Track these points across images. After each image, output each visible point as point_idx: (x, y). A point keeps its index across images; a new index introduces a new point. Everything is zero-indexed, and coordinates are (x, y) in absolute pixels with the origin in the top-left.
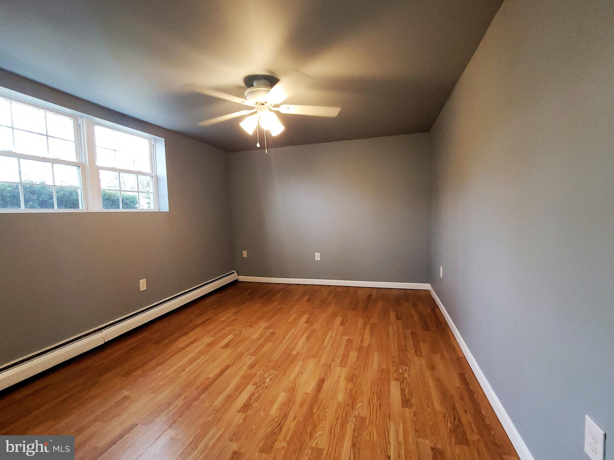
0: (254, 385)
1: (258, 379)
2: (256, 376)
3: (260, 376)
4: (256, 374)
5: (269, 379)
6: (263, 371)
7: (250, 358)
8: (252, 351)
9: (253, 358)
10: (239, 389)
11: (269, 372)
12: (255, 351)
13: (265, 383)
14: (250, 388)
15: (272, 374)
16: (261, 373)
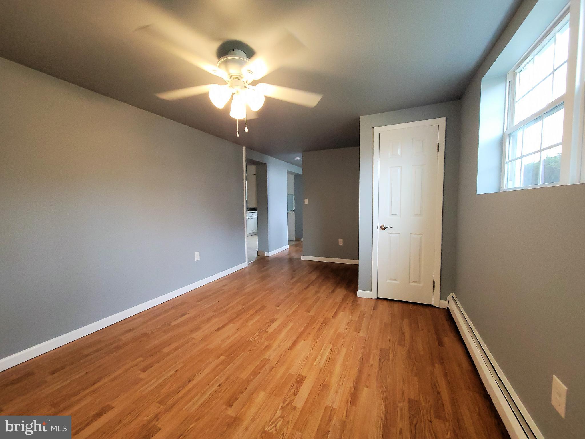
0: (267, 332)
1: (264, 335)
2: (265, 338)
3: (262, 338)
4: (265, 339)
5: (255, 335)
6: (259, 341)
7: (269, 356)
8: (267, 367)
9: (266, 356)
10: (278, 330)
11: (254, 340)
12: (263, 366)
13: (259, 332)
14: (271, 330)
15: (252, 338)
16: (261, 340)
